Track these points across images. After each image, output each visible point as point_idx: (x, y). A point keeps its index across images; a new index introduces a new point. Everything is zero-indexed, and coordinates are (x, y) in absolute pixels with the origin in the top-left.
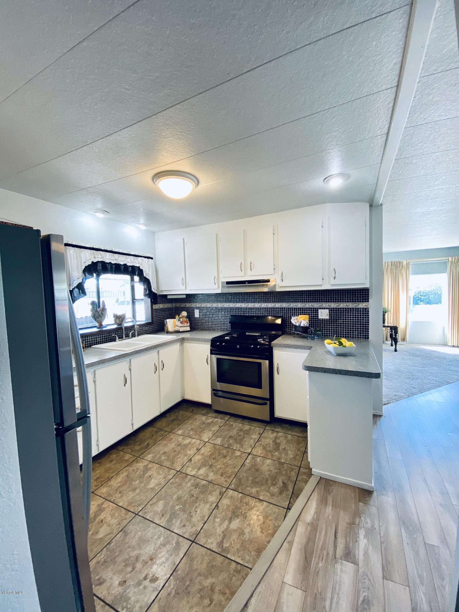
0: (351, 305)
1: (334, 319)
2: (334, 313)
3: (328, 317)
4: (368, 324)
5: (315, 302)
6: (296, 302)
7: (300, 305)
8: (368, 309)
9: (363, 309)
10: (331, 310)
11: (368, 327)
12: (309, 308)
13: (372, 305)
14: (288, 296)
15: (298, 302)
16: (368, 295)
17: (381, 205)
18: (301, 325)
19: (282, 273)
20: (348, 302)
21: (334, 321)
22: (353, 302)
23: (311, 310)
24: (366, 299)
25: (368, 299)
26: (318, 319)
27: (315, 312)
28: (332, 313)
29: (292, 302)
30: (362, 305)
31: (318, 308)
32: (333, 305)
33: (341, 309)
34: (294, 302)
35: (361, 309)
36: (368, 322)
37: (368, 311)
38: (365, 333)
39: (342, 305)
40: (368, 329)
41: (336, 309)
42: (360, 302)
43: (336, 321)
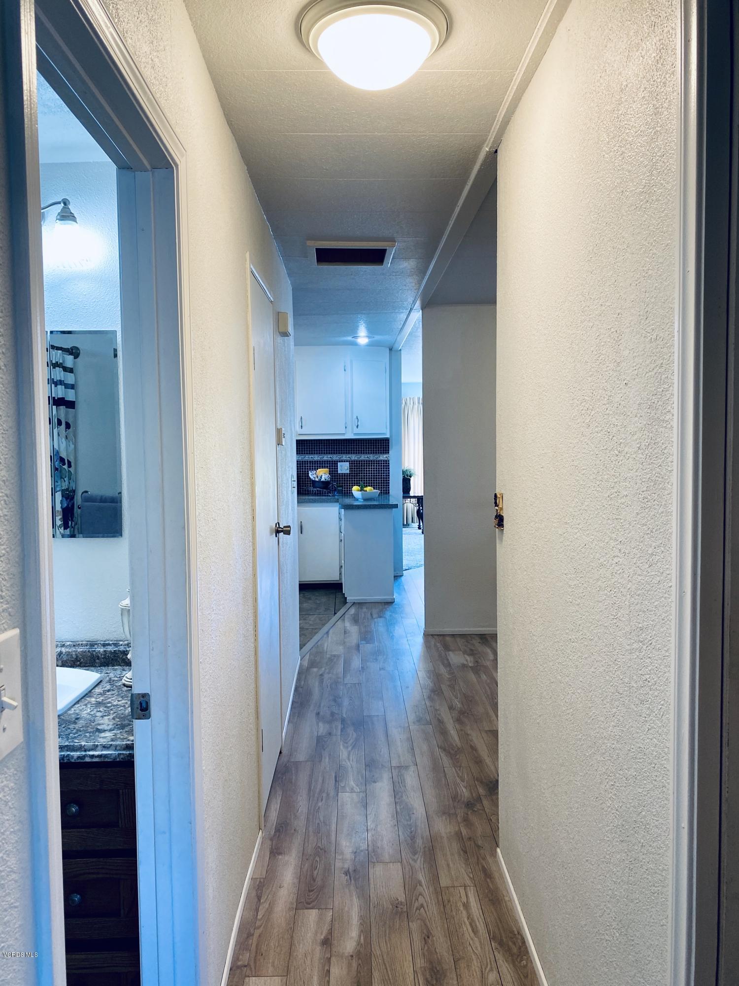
0: (372, 457)
1: (355, 473)
2: (355, 466)
3: (348, 472)
4: (389, 478)
5: (334, 453)
6: (312, 453)
7: (316, 458)
8: (389, 461)
9: (384, 461)
10: (352, 463)
11: (389, 480)
12: (327, 461)
13: (392, 456)
14: (302, 446)
15: (315, 453)
16: (389, 445)
17: (400, 350)
18: (322, 480)
19: (301, 419)
20: (369, 453)
21: (354, 476)
22: (374, 453)
23: (330, 464)
24: (386, 450)
25: (389, 450)
26: (337, 473)
27: (335, 466)
28: (352, 466)
29: (307, 453)
30: (383, 457)
31: (337, 461)
32: (354, 457)
33: (362, 461)
34: (310, 454)
35: (381, 461)
36: (389, 476)
37: (389, 463)
38: (386, 488)
39: (363, 457)
40: (389, 483)
41: (357, 461)
42: (381, 453)
43: (357, 476)
